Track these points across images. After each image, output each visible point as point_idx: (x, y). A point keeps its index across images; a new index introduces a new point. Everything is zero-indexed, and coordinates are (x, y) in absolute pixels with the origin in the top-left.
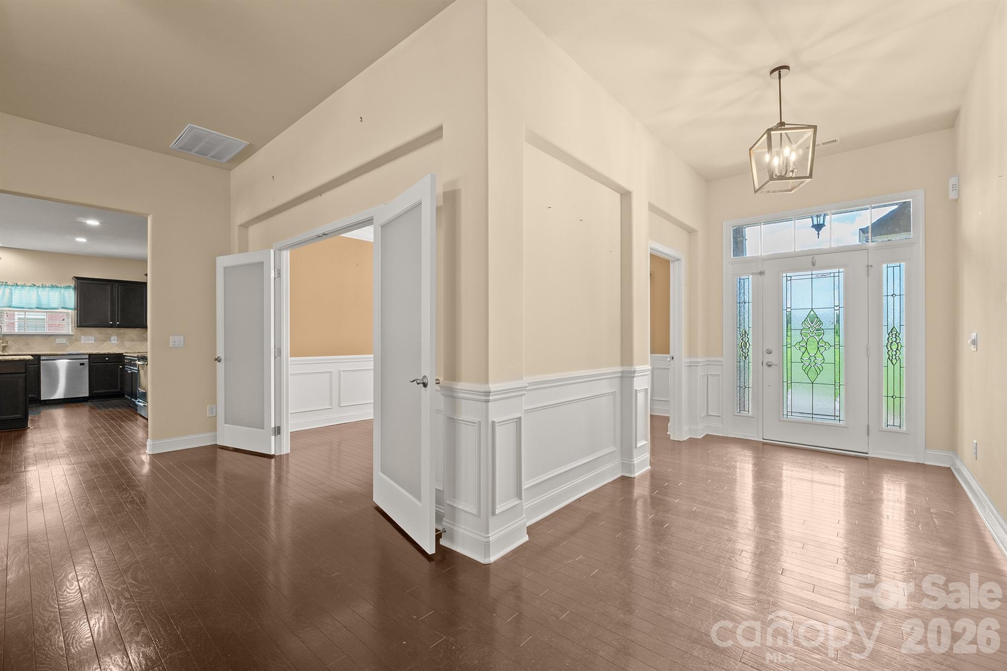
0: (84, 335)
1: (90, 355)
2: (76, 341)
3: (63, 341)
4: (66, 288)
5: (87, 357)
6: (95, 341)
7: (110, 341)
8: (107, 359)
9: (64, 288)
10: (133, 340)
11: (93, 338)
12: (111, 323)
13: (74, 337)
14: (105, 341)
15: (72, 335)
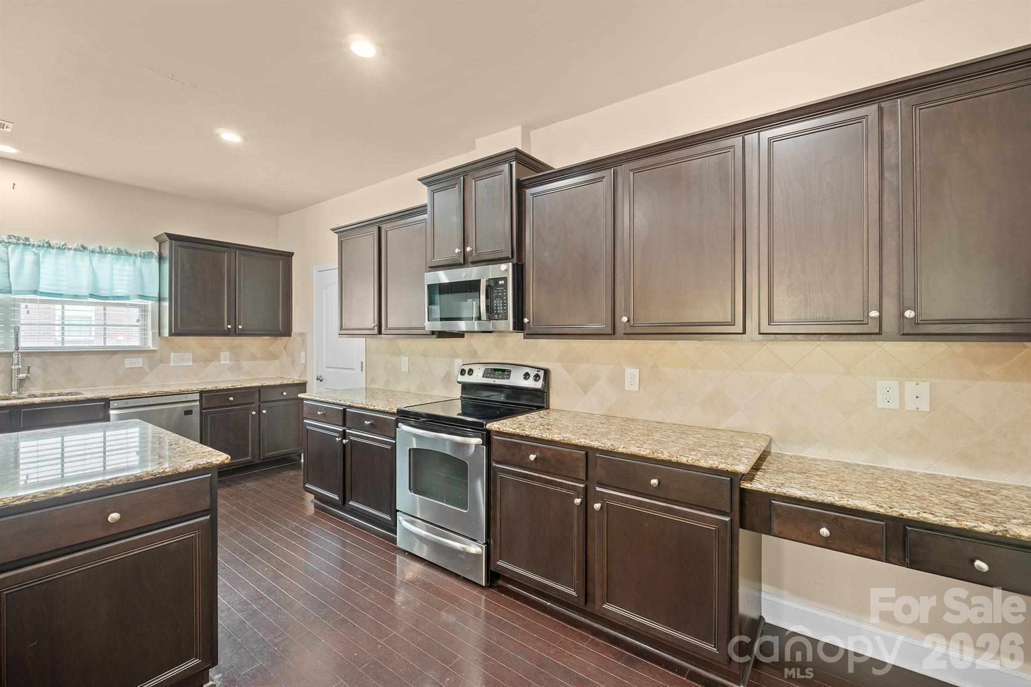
0: (175, 351)
1: (201, 393)
2: (161, 362)
3: (137, 362)
4: (144, 257)
5: (197, 396)
6: (194, 361)
7: (219, 361)
8: (231, 399)
9: (140, 256)
10: (254, 358)
11: (190, 356)
12: (229, 326)
13: (158, 355)
14: (210, 361)
15: (155, 351)
